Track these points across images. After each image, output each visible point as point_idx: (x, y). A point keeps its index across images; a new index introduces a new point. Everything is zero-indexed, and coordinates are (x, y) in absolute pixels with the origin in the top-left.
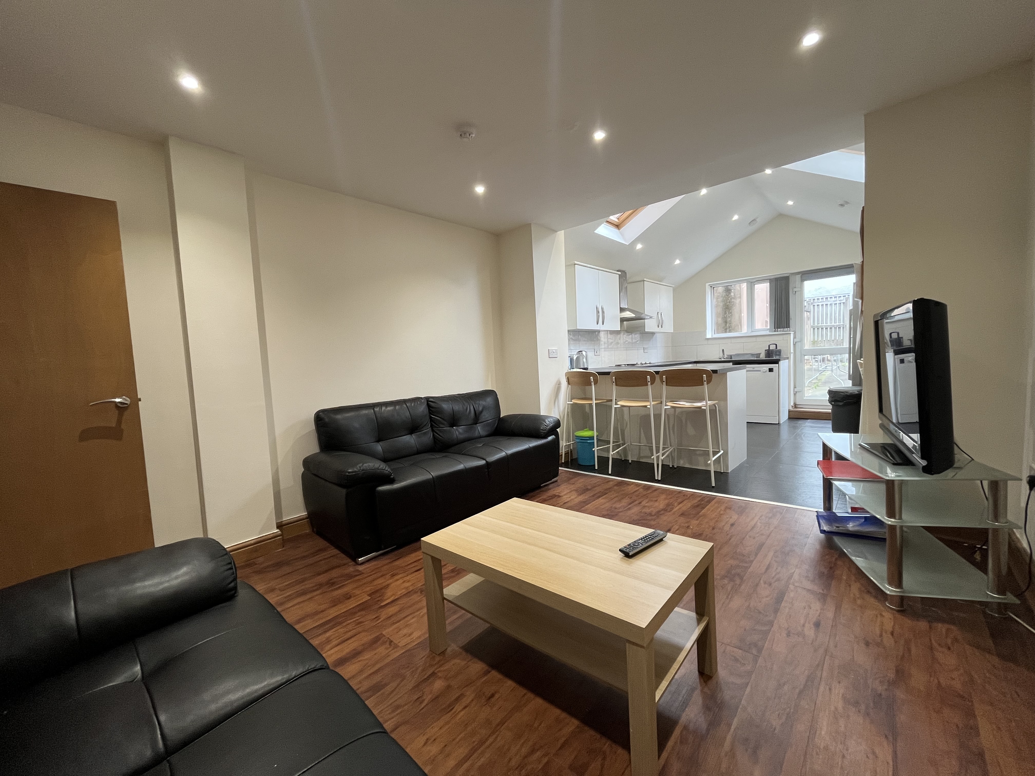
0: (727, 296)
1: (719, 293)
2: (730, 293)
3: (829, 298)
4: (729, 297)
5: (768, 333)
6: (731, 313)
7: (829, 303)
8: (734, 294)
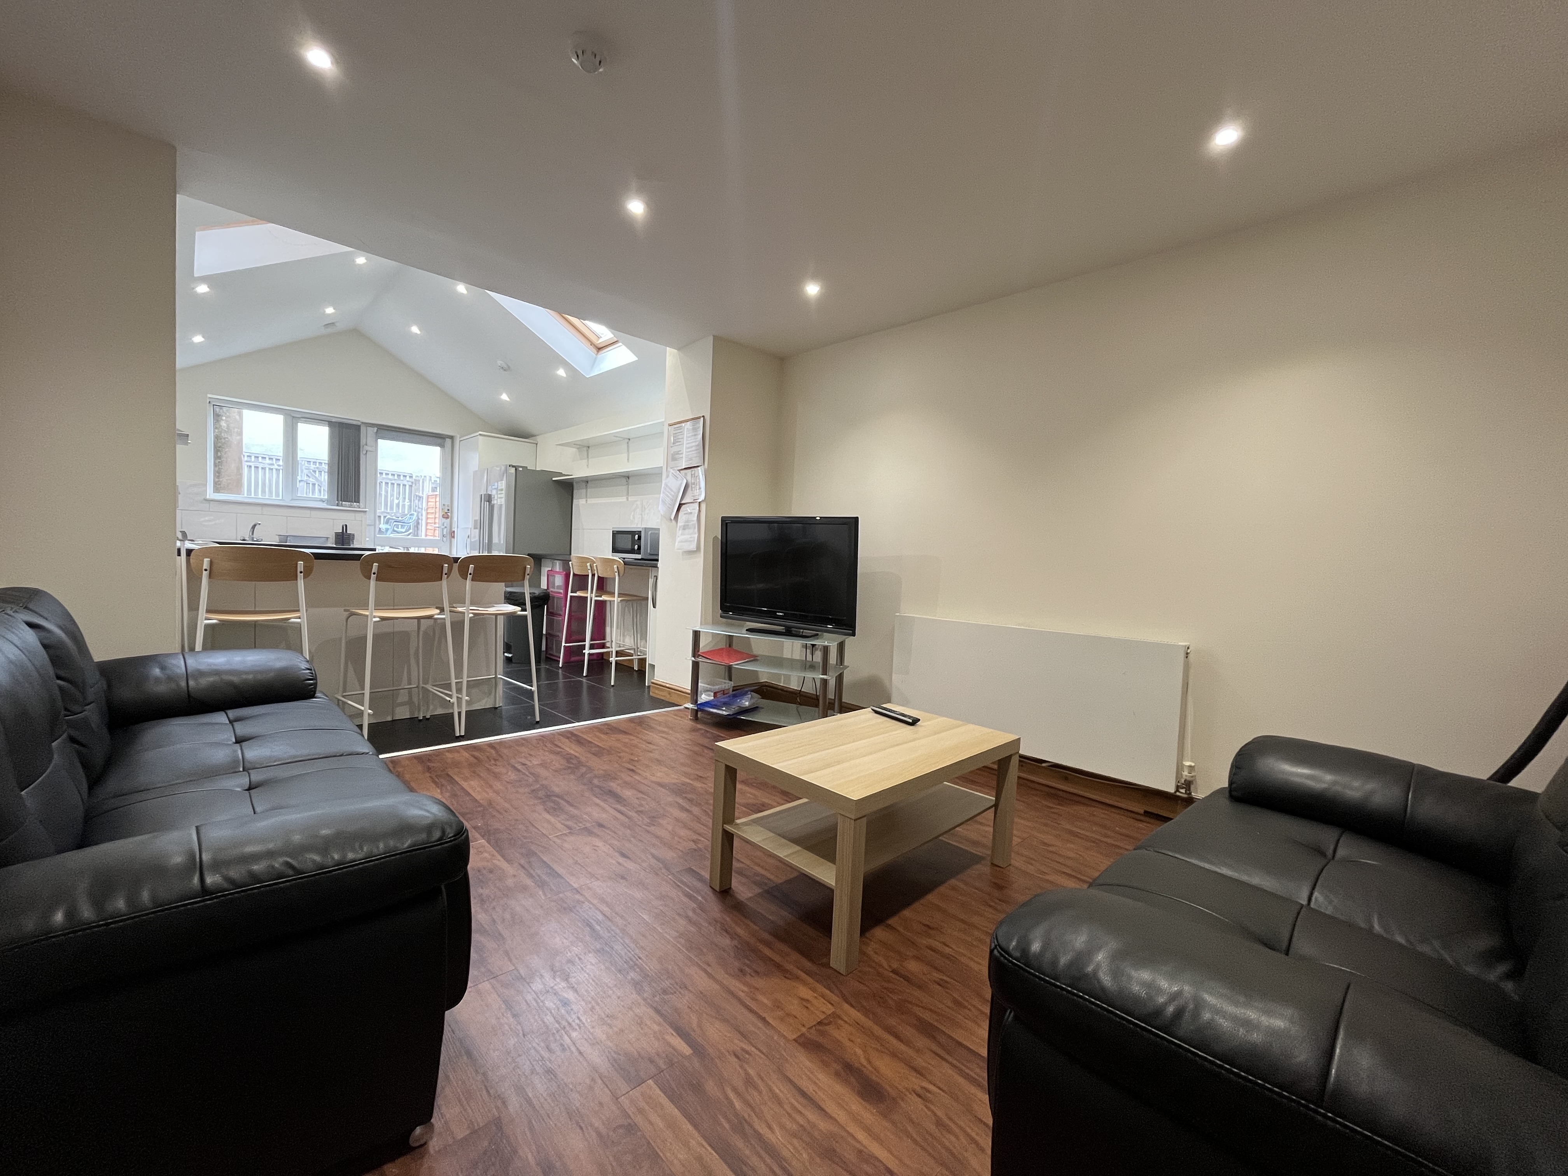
3: (260, 458)
7: (261, 466)
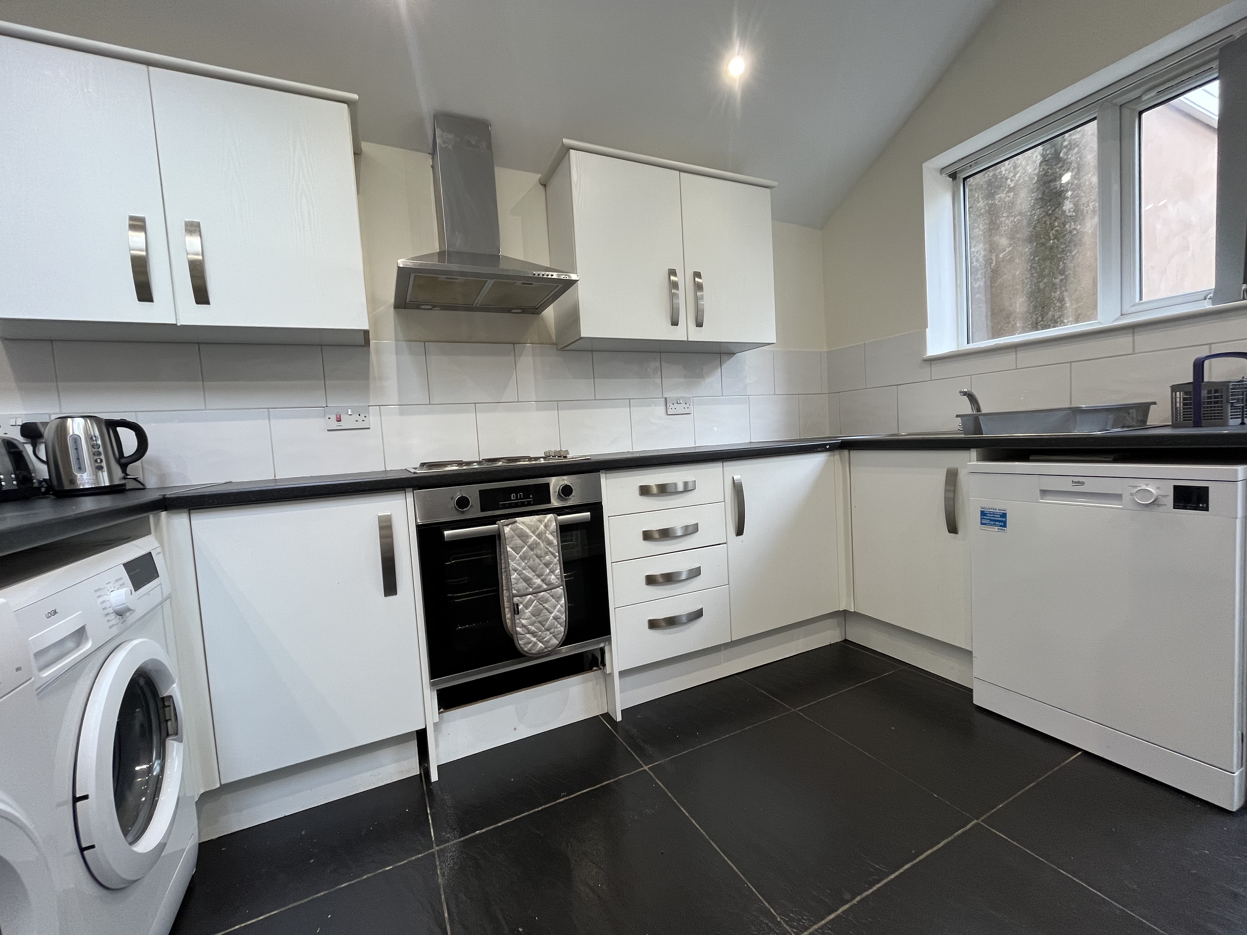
0: (1047, 218)
1: (1020, 214)
2: (1060, 205)
4: (1057, 218)
5: (1208, 306)
6: (1062, 272)
8: (1076, 205)
